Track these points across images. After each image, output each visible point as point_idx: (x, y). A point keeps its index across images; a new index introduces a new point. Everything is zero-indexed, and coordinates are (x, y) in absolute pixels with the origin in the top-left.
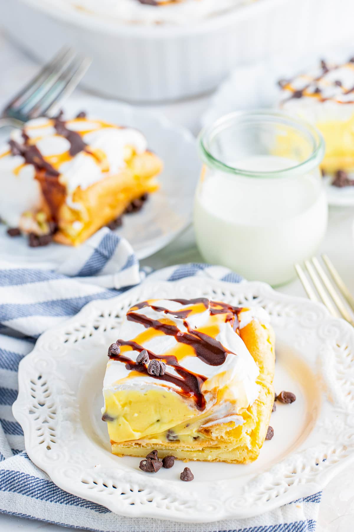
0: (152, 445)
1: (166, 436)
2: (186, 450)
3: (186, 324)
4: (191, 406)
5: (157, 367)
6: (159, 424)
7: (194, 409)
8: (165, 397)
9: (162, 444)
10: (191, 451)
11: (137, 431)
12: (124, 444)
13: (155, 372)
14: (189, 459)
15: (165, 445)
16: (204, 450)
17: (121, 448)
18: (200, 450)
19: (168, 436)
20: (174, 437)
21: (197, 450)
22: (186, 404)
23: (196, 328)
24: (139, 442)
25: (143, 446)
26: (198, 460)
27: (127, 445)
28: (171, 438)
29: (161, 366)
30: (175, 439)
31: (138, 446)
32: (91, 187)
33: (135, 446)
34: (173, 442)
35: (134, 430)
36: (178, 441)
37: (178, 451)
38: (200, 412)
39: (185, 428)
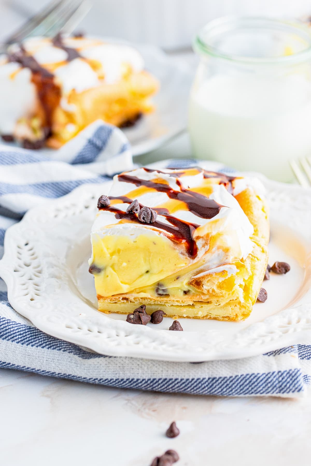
0: (140, 299)
1: (155, 290)
2: (176, 305)
3: (178, 183)
4: (182, 253)
5: (148, 213)
6: (147, 275)
7: (185, 257)
8: (155, 244)
9: (151, 298)
10: (181, 306)
11: (126, 283)
12: (111, 299)
13: (145, 219)
14: (179, 316)
15: (154, 299)
16: (195, 305)
17: (108, 303)
18: (191, 305)
19: (157, 290)
20: (163, 290)
21: (187, 304)
22: (177, 251)
23: (189, 187)
24: (127, 296)
25: (131, 302)
26: (188, 317)
27: (114, 301)
28: (161, 292)
29: (152, 213)
30: (164, 293)
31: (125, 301)
32: (86, 92)
33: (122, 301)
34: (162, 296)
35: (122, 282)
36: (167, 295)
37: (167, 306)
38: (191, 260)
39: (175, 280)
